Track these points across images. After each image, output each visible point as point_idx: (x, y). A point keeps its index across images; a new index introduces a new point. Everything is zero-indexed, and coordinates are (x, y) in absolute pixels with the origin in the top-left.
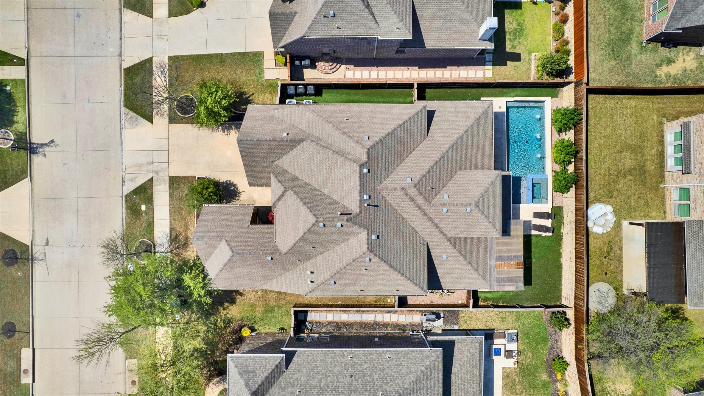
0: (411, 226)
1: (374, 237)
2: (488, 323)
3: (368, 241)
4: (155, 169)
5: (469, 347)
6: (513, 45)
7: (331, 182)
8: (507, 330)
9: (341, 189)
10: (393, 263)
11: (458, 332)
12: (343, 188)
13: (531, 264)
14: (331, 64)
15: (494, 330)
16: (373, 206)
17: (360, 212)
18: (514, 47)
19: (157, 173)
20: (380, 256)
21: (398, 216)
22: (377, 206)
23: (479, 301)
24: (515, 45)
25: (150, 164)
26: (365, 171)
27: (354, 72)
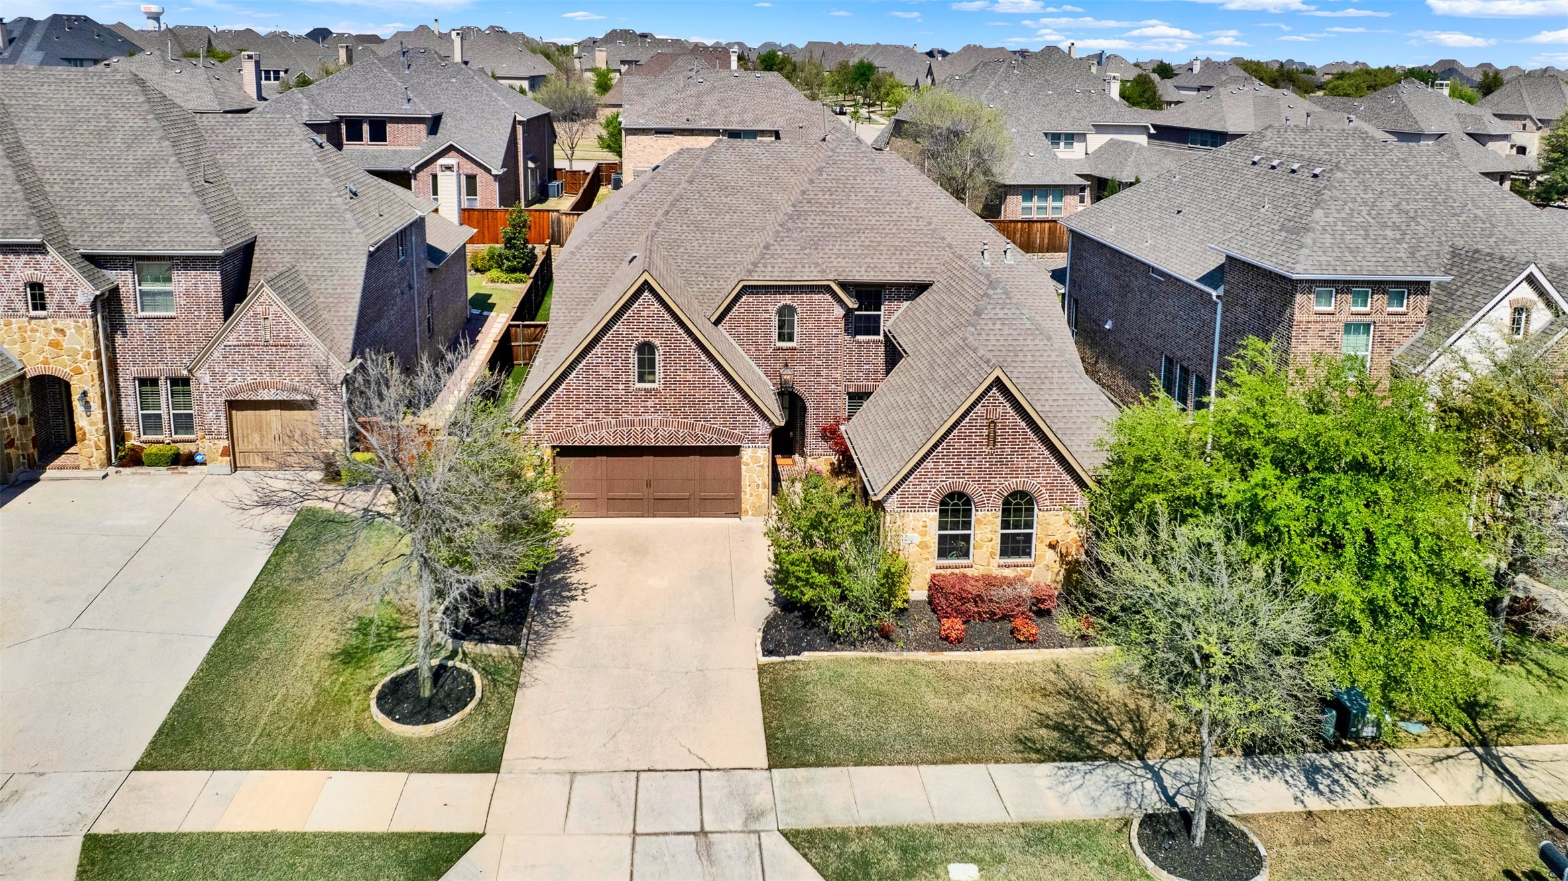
4: (737, 824)
7: (756, 188)
9: (771, 171)
12: (768, 167)
19: (754, 815)
25: (709, 846)
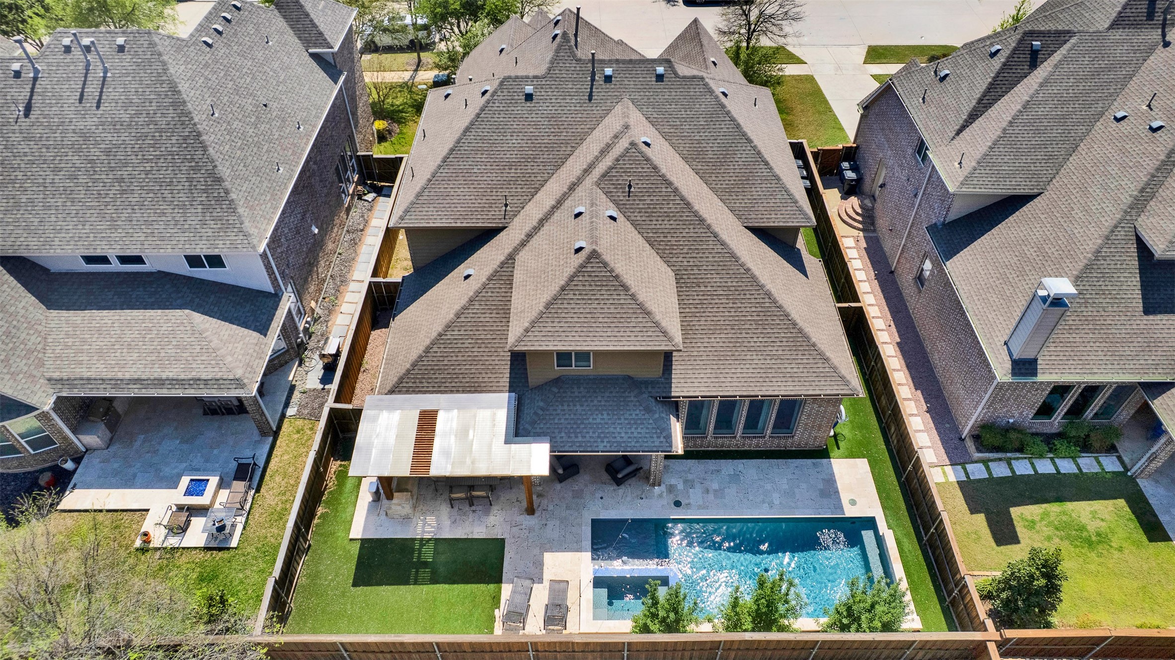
0: (546, 181)
1: (529, 89)
2: (278, 479)
3: (522, 77)
5: (240, 357)
6: (1033, 522)
8: (246, 522)
10: (471, 135)
11: (280, 412)
13: (415, 584)
14: (859, 211)
15: (258, 490)
16: (591, 88)
17: (580, 60)
18: (1031, 525)
20: (491, 104)
21: (570, 149)
22: (590, 99)
23: (342, 461)
24: (1037, 528)
26: (660, 70)
27: (854, 248)
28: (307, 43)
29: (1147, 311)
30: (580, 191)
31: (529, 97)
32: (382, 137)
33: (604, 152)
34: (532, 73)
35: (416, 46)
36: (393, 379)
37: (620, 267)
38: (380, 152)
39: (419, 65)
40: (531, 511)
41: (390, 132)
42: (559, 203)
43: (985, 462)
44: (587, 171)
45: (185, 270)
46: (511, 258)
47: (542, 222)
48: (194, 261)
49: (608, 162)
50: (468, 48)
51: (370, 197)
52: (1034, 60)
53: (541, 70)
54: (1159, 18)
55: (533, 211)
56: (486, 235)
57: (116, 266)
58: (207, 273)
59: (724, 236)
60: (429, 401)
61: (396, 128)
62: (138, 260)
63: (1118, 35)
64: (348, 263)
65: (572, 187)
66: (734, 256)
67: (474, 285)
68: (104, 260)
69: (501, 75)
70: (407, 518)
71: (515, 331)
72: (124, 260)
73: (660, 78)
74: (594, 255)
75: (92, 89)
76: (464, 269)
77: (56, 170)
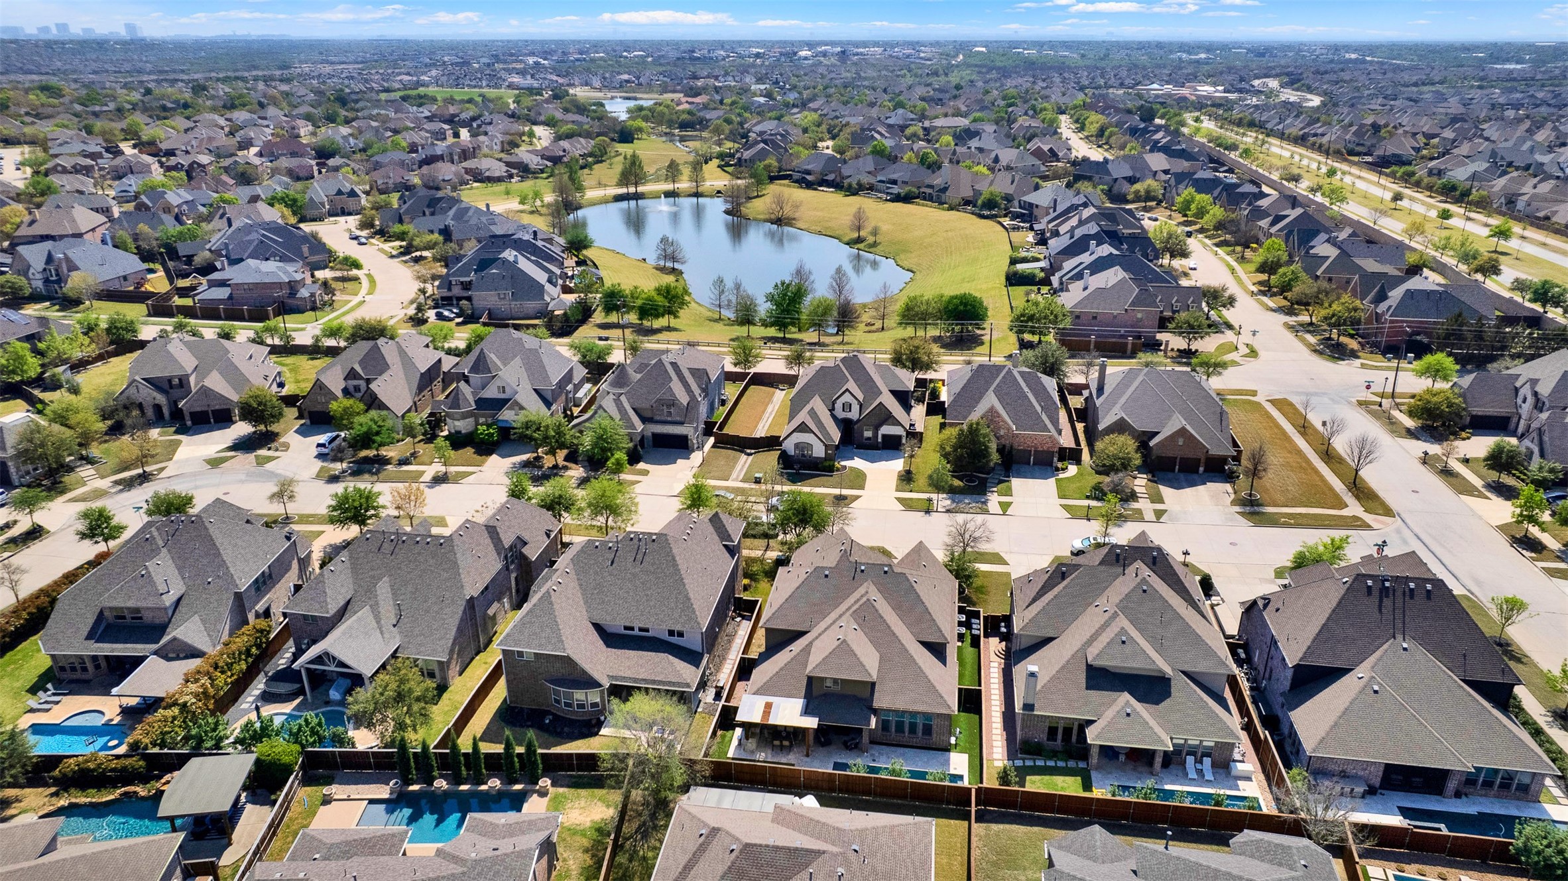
0: (830, 612)
1: (827, 572)
3: (825, 566)
5: (687, 675)
14: (1005, 649)
16: (854, 574)
17: (851, 561)
21: (841, 600)
22: (853, 579)
26: (886, 569)
27: (997, 667)
28: (722, 539)
29: (1087, 688)
30: (843, 618)
31: (826, 576)
32: (746, 588)
33: (856, 602)
34: (830, 565)
35: (766, 536)
36: (755, 689)
37: (854, 647)
38: (746, 596)
39: (767, 548)
40: (807, 755)
41: (750, 586)
42: (834, 622)
43: (1024, 760)
44: (848, 610)
45: (666, 637)
46: (811, 643)
47: (826, 629)
48: (671, 633)
49: (857, 606)
50: (800, 544)
51: (738, 619)
52: (1063, 576)
53: (833, 565)
54: (1121, 561)
55: (823, 625)
56: (801, 634)
57: (636, 632)
58: (675, 640)
59: (904, 642)
60: (770, 699)
61: (753, 584)
62: (647, 630)
63: (1103, 568)
64: (727, 650)
65: (840, 616)
66: (906, 651)
67: (793, 653)
68: (632, 629)
69: (815, 565)
70: (752, 752)
71: (809, 668)
72: (641, 630)
73: (886, 572)
74: (844, 641)
75: (640, 557)
76: (789, 648)
77: (621, 589)
